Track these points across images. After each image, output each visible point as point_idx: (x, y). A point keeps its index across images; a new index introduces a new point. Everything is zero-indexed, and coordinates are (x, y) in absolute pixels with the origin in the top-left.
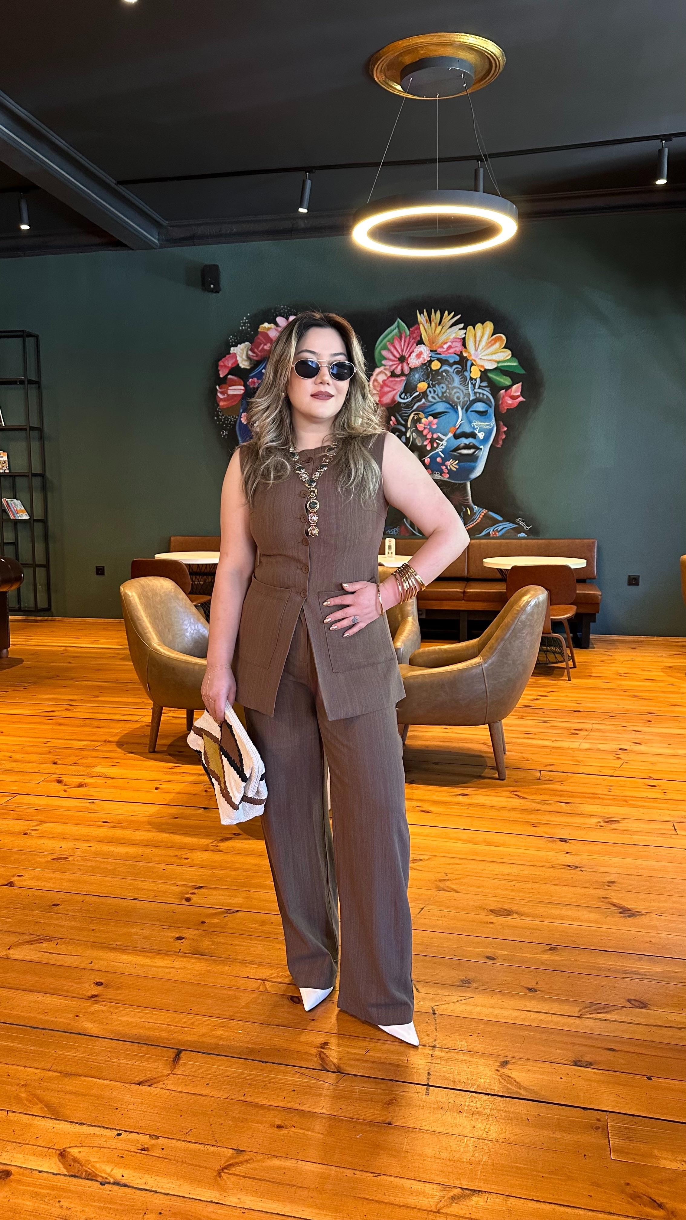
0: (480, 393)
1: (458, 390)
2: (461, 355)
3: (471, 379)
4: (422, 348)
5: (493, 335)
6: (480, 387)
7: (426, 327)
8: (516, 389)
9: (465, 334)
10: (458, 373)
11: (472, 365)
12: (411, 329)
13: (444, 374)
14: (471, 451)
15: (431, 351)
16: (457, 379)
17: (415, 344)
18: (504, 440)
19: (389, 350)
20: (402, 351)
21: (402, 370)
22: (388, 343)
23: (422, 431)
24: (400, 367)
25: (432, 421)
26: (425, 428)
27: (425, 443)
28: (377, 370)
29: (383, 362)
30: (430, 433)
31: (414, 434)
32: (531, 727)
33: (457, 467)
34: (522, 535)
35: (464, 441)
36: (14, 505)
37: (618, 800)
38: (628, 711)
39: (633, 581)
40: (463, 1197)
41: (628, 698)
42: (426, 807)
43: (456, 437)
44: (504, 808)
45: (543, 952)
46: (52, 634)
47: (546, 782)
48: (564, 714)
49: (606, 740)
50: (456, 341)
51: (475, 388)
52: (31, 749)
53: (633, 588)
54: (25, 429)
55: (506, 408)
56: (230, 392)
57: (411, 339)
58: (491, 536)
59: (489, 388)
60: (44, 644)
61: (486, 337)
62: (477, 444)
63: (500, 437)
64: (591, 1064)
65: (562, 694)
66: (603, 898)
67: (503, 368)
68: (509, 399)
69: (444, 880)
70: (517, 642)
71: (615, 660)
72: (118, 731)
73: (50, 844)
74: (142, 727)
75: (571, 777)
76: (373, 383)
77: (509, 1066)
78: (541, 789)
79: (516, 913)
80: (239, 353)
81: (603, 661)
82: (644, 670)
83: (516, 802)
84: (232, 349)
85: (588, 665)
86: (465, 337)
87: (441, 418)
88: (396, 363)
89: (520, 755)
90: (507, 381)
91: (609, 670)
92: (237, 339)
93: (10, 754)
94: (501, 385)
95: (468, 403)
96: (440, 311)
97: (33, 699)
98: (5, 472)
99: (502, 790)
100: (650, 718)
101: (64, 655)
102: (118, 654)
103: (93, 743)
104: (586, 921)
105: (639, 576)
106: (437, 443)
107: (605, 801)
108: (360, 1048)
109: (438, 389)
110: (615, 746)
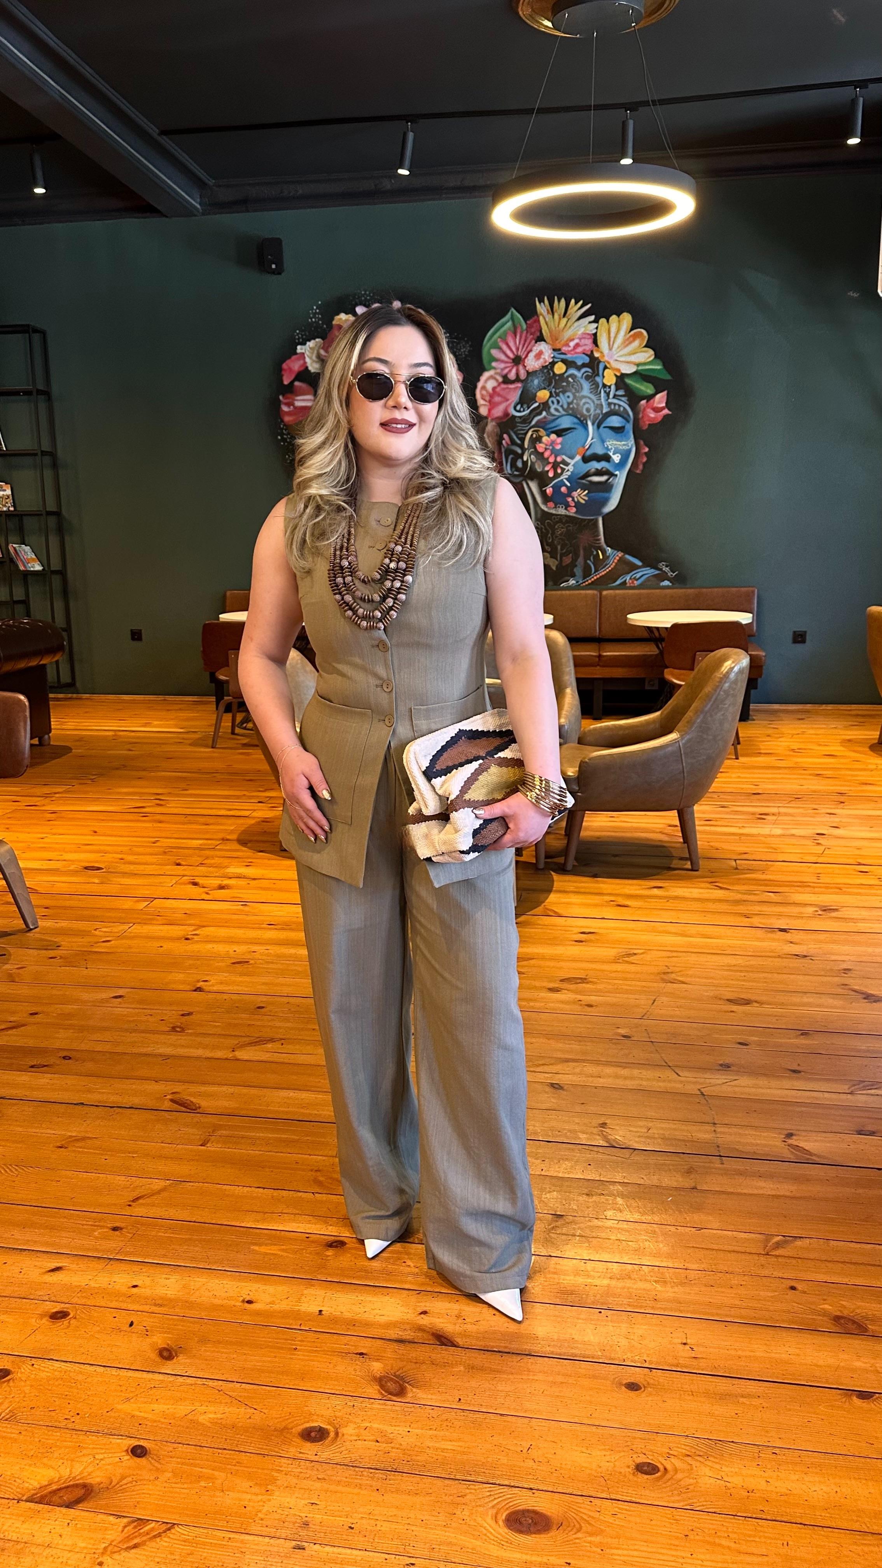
0: (615, 404)
1: (588, 400)
2: (591, 355)
3: (604, 386)
4: (542, 346)
5: (631, 330)
6: (615, 396)
7: (547, 320)
8: (660, 399)
9: (597, 328)
10: (587, 378)
11: (606, 368)
12: (528, 322)
13: (570, 379)
14: (603, 479)
15: (554, 350)
16: (586, 386)
17: (534, 341)
18: (644, 464)
19: (500, 349)
20: (518, 349)
21: (517, 374)
22: (499, 340)
23: (542, 454)
24: (514, 371)
25: (555, 440)
26: (546, 449)
27: (547, 469)
28: (486, 375)
29: (494, 364)
30: (553, 456)
31: (532, 456)
32: (710, 813)
33: (586, 498)
34: (666, 583)
35: (596, 465)
36: (23, 553)
37: (832, 888)
38: (815, 791)
39: (799, 638)
40: (786, 1242)
41: (811, 777)
42: (621, 901)
43: (586, 460)
44: (708, 900)
45: (797, 1037)
46: (86, 715)
47: (746, 871)
48: (743, 798)
49: (797, 824)
50: (585, 338)
51: (609, 398)
52: (141, 850)
53: (799, 646)
54: (36, 455)
55: (647, 423)
56: (298, 404)
57: (529, 334)
58: (628, 585)
59: (626, 398)
60: (85, 728)
61: (622, 333)
62: (611, 469)
63: (640, 460)
64: (874, 1133)
65: (734, 775)
66: (843, 985)
67: (643, 373)
68: (652, 411)
69: (668, 973)
70: (719, 715)
71: (783, 734)
72: (232, 828)
73: (221, 948)
74: (258, 823)
75: (772, 866)
76: (481, 391)
77: (794, 1137)
78: (744, 879)
79: (756, 1002)
80: (307, 353)
81: (768, 736)
82: (820, 745)
83: (719, 893)
84: (299, 347)
85: (750, 741)
86: (596, 333)
87: (567, 436)
88: (509, 365)
89: (706, 843)
90: (648, 389)
91: (781, 745)
92: (305, 335)
93: (120, 856)
94: (641, 394)
95: (601, 417)
96: (566, 300)
97: (110, 794)
98: (9, 510)
99: (700, 882)
100: (841, 799)
101: (115, 739)
102: (183, 739)
103: (209, 842)
104: (832, 1007)
105: (805, 632)
106: (561, 468)
107: (816, 889)
108: (641, 1127)
109: (563, 399)
110: (810, 831)
